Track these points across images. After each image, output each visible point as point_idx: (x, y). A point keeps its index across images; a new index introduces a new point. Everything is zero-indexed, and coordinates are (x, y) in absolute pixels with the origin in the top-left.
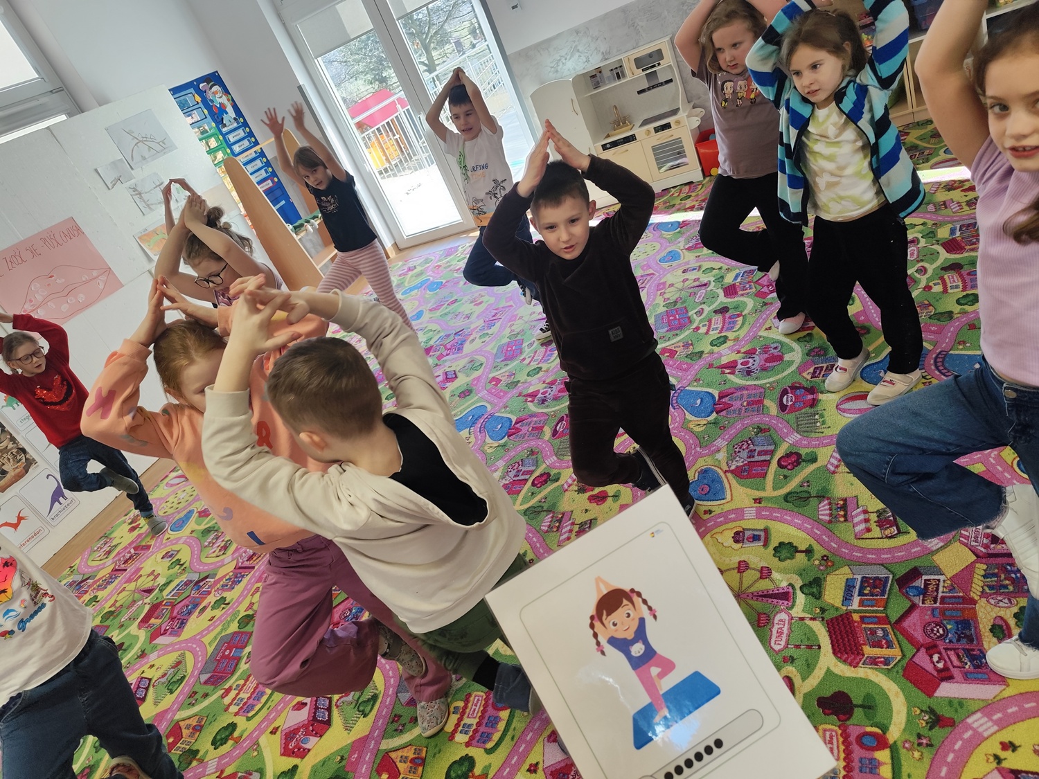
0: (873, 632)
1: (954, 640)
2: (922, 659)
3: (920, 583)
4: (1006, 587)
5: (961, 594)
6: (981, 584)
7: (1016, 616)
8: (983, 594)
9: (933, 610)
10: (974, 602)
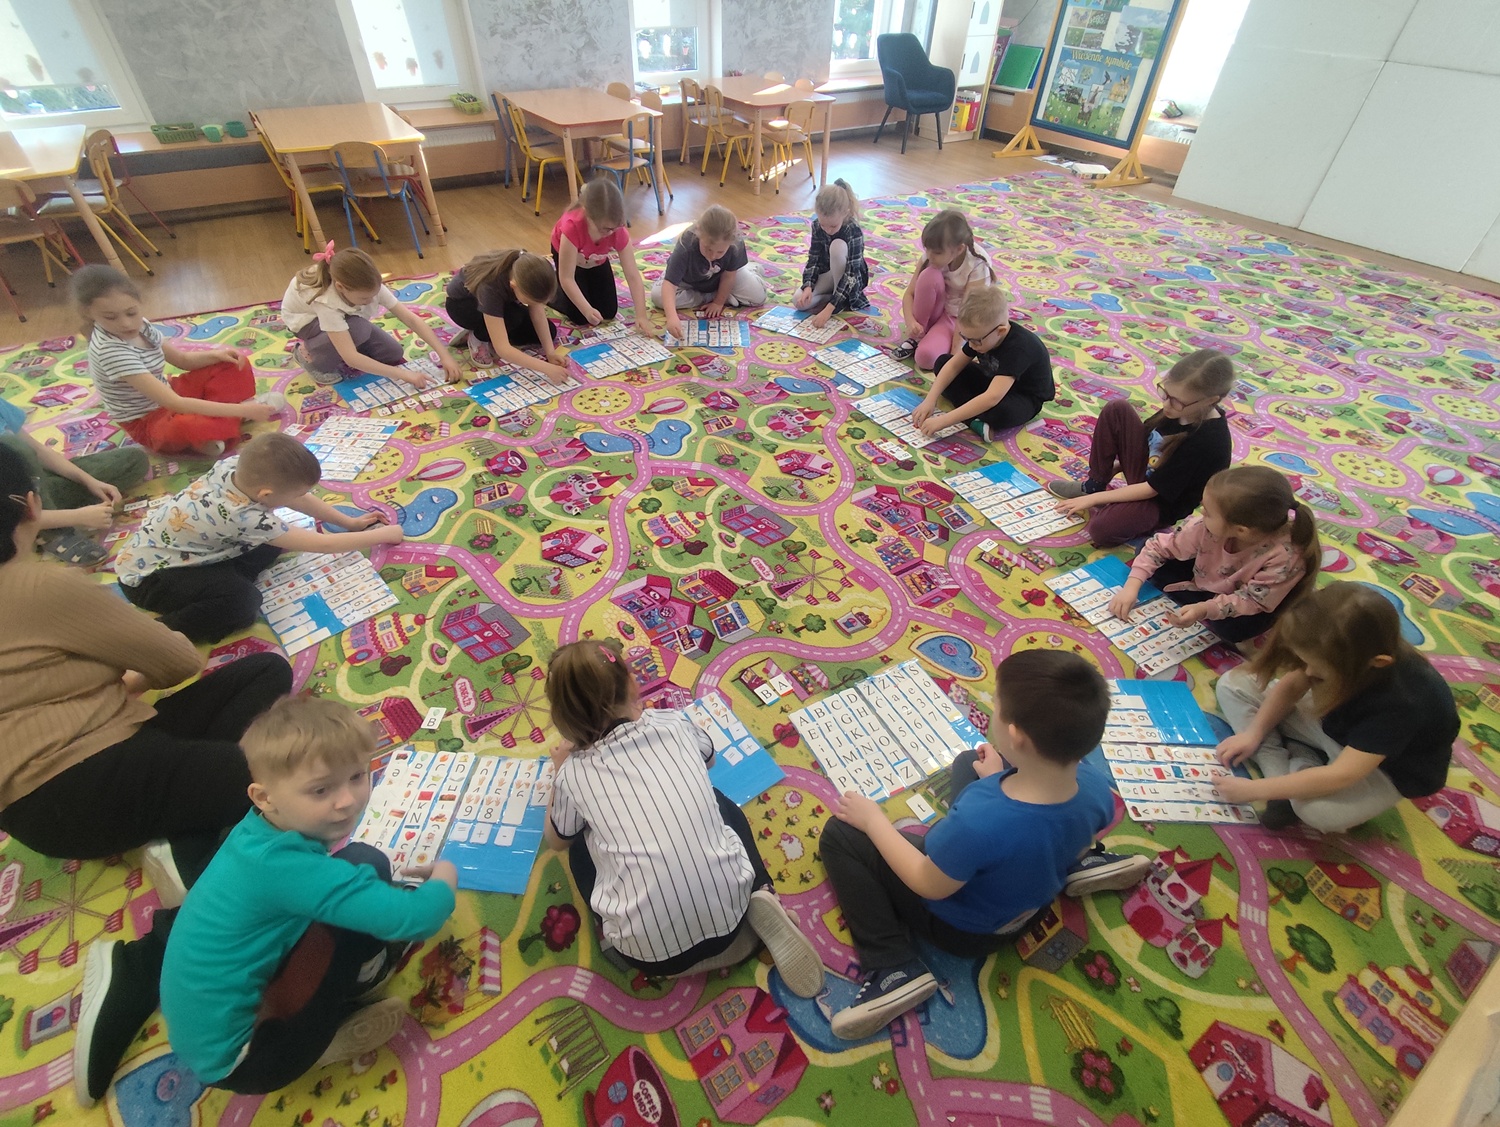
2: (665, 592)
3: (698, 642)
6: (655, 659)
10: (652, 643)
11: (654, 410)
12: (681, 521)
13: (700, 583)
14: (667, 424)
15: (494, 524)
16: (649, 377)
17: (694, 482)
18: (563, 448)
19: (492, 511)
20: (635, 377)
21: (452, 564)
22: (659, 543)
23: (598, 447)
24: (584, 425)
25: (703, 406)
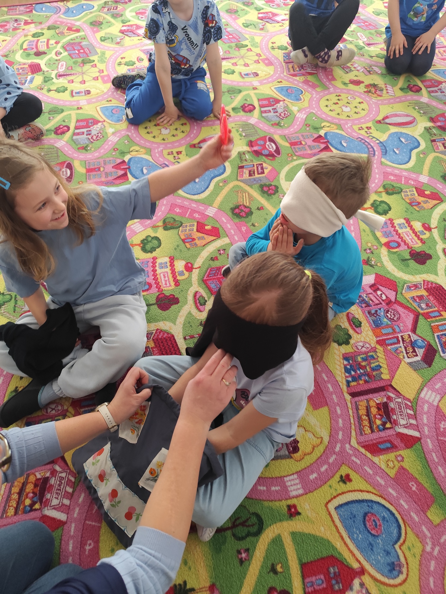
0: (427, 305)
1: (379, 311)
2: (391, 295)
3: (420, 352)
4: (364, 360)
5: (389, 347)
6: (379, 359)
7: (350, 337)
8: (374, 350)
9: (401, 331)
10: (378, 342)
11: (387, 121)
12: (408, 229)
13: (425, 293)
14: (399, 136)
15: (251, 197)
16: (385, 91)
17: (421, 193)
18: (310, 142)
19: (251, 186)
20: (373, 90)
21: (217, 225)
22: (387, 245)
23: (339, 147)
24: (328, 124)
25: (430, 124)
